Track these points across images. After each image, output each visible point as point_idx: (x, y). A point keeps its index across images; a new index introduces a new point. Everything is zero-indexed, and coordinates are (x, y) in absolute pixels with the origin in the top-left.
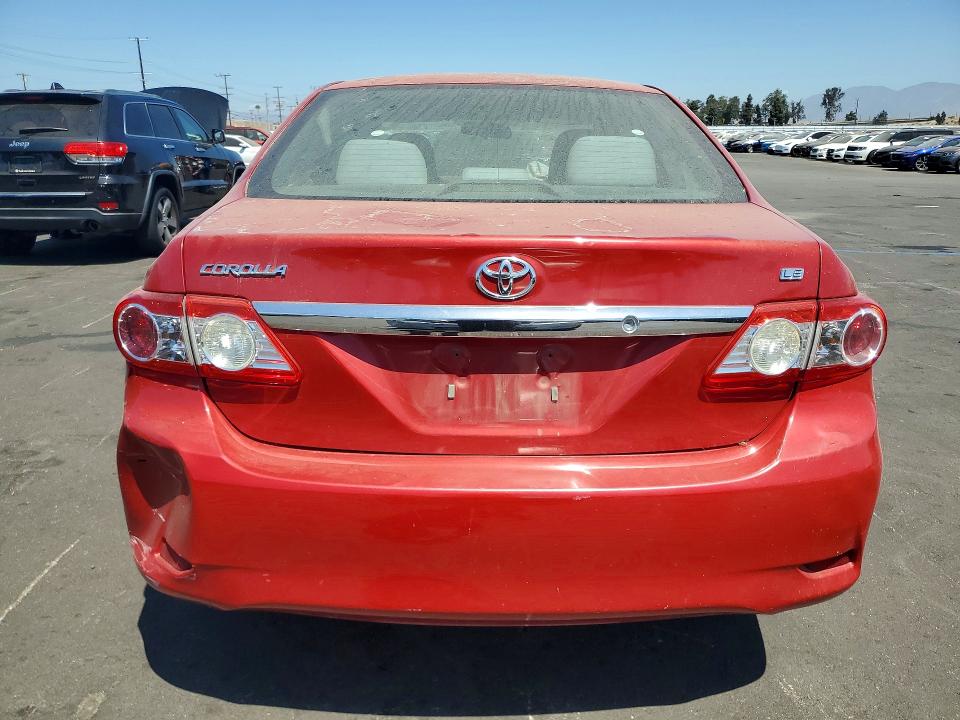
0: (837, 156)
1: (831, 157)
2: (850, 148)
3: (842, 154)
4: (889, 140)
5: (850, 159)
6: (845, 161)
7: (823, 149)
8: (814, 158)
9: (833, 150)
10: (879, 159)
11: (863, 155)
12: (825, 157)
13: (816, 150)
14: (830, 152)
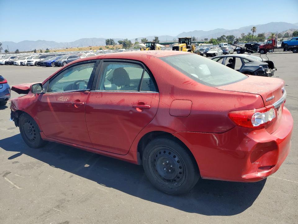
0: (24, 64)
1: (22, 64)
2: (28, 61)
3: (26, 63)
4: (39, 58)
5: (29, 64)
6: (27, 65)
7: (18, 62)
8: (16, 65)
9: (22, 62)
10: (39, 64)
11: (33, 63)
12: (20, 64)
13: (16, 63)
14: (21, 63)
